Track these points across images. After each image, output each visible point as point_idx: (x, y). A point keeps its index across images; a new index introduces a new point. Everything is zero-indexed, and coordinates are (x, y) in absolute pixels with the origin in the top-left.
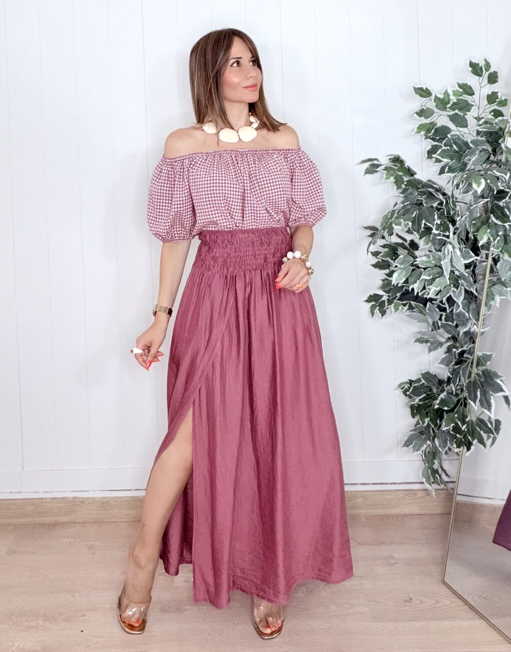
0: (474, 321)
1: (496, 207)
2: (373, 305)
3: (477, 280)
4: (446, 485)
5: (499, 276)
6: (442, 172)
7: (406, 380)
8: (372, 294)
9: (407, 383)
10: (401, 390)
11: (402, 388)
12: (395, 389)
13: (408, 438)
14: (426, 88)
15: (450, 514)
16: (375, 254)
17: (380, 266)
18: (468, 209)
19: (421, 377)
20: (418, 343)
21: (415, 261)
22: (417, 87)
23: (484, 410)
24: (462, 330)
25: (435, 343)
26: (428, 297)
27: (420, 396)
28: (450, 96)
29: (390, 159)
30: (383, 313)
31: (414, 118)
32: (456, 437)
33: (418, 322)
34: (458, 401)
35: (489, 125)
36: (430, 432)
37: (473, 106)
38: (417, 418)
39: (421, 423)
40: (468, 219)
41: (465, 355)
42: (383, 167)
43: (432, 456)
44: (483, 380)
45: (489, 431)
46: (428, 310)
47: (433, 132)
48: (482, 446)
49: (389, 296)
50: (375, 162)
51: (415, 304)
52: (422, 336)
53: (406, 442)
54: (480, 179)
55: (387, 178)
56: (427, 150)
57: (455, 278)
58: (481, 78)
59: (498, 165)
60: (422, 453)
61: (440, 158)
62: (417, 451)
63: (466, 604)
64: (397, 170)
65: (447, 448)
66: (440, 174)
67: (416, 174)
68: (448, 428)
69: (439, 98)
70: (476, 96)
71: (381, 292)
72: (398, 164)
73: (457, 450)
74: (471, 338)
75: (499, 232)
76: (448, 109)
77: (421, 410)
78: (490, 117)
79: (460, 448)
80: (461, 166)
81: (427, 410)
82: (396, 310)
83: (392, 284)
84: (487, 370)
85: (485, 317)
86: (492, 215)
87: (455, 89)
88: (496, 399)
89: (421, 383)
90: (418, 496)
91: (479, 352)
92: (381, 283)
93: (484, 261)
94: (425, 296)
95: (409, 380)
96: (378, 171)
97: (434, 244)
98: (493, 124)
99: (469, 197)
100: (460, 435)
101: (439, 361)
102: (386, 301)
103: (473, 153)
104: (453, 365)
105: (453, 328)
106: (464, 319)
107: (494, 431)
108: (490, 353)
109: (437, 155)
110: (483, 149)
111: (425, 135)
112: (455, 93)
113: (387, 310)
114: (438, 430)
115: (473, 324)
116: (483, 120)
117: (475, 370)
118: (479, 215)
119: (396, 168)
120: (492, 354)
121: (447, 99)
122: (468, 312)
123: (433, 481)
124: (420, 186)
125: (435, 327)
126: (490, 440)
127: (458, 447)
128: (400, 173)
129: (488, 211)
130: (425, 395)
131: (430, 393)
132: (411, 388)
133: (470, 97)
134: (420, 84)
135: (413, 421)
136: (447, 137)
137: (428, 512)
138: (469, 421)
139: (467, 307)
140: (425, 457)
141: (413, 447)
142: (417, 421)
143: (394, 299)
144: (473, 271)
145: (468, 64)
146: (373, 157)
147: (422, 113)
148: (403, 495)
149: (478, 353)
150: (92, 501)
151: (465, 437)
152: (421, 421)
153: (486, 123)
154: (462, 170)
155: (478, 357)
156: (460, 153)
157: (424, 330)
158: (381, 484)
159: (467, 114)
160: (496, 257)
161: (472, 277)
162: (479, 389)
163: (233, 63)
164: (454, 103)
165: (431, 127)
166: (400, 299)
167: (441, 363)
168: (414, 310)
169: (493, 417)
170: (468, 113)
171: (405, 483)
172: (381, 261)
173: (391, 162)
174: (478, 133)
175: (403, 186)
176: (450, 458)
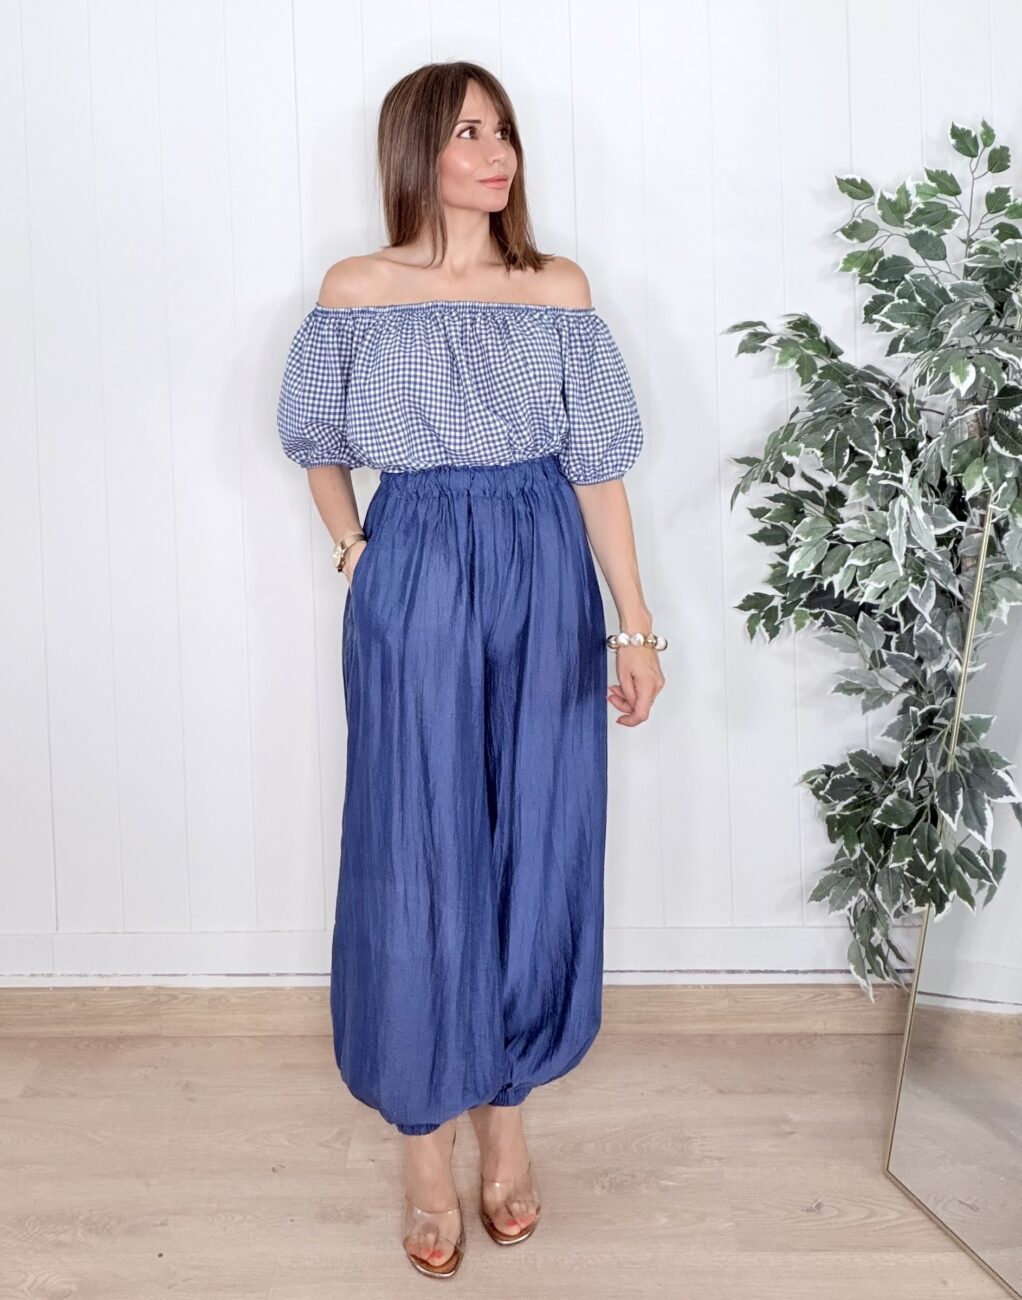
0: (955, 650)
1: (1001, 422)
2: (753, 615)
3: (963, 568)
4: (896, 978)
5: (1007, 560)
6: (893, 349)
7: (818, 765)
8: (751, 594)
9: (820, 772)
10: (808, 785)
11: (811, 783)
12: (796, 785)
13: (821, 885)
14: (863, 181)
15: (903, 1034)
16: (758, 513)
17: (769, 537)
18: (945, 424)
19: (848, 760)
20: (840, 694)
21: (835, 530)
22: (844, 178)
23: (970, 831)
24: (932, 669)
25: (877, 694)
26: (862, 601)
27: (845, 800)
28: (910, 195)
29: (789, 323)
30: (773, 632)
31: (838, 240)
32: (916, 884)
33: (842, 651)
34: (921, 812)
35: (987, 256)
36: (864, 872)
37: (956, 216)
38: (841, 842)
39: (847, 852)
40: (943, 446)
41: (936, 720)
42: (773, 340)
43: (868, 919)
44: (969, 771)
45: (981, 874)
46: (862, 628)
47: (875, 268)
48: (967, 904)
49: (784, 598)
50: (760, 329)
51: (834, 616)
52: (849, 680)
53: (814, 891)
54: (967, 365)
55: (781, 362)
56: (864, 305)
57: (916, 564)
58: (975, 160)
59: (1006, 335)
60: (848, 913)
61: (888, 321)
62: (838, 908)
63: (931, 1219)
64: (804, 346)
65: (899, 904)
66: (890, 353)
67: (841, 353)
68: (900, 864)
69: (890, 200)
70: (964, 197)
71: (769, 591)
72: (804, 334)
73: (916, 910)
74: (949, 685)
75: (1006, 472)
76: (906, 223)
77: (847, 827)
78: (991, 238)
79: (924, 906)
80: (931, 337)
81: (858, 829)
82: (800, 625)
83: (788, 575)
84: (978, 749)
85: (978, 642)
86: (992, 438)
87: (921, 183)
88: (996, 809)
89: (848, 773)
90: (839, 998)
91: (966, 714)
92: (770, 571)
93: (977, 531)
94: (856, 600)
95: (827, 767)
96: (763, 348)
97: (874, 495)
98: (997, 254)
99: (946, 401)
100: (923, 879)
101: (884, 730)
102: (780, 608)
103: (957, 312)
104: (911, 740)
105: (913, 664)
106: (934, 647)
107: (991, 874)
108: (988, 716)
109: (882, 316)
110: (976, 304)
111: (860, 276)
112: (920, 191)
113: (781, 626)
114: (881, 866)
115: (954, 656)
116: (976, 246)
117: (955, 750)
118: (966, 437)
119: (801, 341)
120: (992, 718)
121: (903, 203)
122: (942, 633)
123: (870, 968)
124: (850, 378)
125: (876, 662)
126: (984, 893)
127: (920, 903)
128: (810, 352)
129: (985, 429)
130: (855, 797)
131: (866, 793)
132: (829, 783)
133: (952, 198)
134: (852, 172)
135: (833, 848)
136: (903, 279)
137: (861, 1030)
138: (940, 851)
139: (940, 622)
140: (856, 920)
141: (830, 902)
142: (839, 848)
143: (795, 603)
144: (955, 549)
145: (950, 132)
146: (756, 320)
147: (853, 230)
148: (812, 995)
149: (962, 715)
150: (192, 995)
151: (933, 883)
152: (847, 848)
153: (983, 250)
154: (934, 346)
155: (961, 724)
156: (930, 311)
157: (853, 668)
158: (766, 972)
159: (945, 234)
160: (1002, 523)
161: (952, 561)
162: (961, 789)
163: (463, 131)
164: (919, 211)
165: (872, 258)
166: (809, 604)
167: (888, 733)
168: (835, 627)
169: (990, 847)
170: (946, 231)
171: (816, 971)
172: (769, 527)
173: (790, 328)
174: (968, 272)
175: (815, 378)
176: (906, 924)
